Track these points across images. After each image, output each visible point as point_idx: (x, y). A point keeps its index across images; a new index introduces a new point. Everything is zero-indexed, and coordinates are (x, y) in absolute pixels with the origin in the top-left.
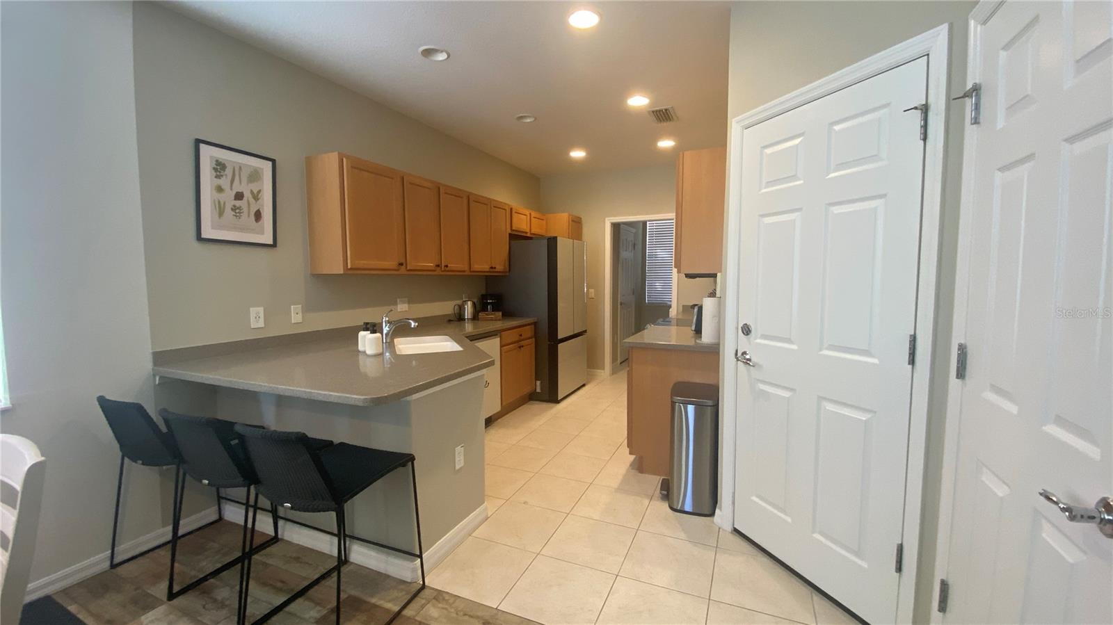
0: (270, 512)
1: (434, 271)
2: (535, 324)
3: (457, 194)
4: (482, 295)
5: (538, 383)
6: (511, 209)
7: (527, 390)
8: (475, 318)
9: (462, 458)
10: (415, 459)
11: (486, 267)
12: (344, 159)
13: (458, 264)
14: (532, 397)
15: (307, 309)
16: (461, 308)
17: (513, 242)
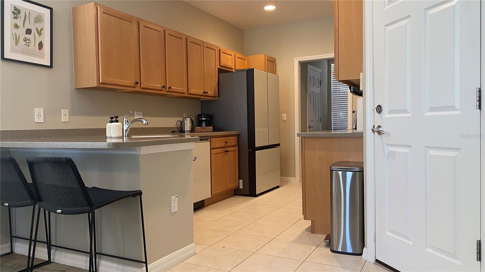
0: (47, 243)
1: (161, 90)
2: (238, 135)
3: (178, 36)
4: (198, 115)
5: (241, 181)
6: (220, 50)
8: (192, 130)
9: (176, 204)
10: (142, 194)
11: (201, 92)
12: (98, 7)
13: (178, 87)
14: (237, 192)
15: (72, 113)
16: (182, 123)
17: (221, 75)
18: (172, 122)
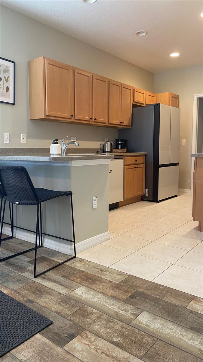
1: (89, 121)
2: (146, 156)
3: (102, 80)
4: (116, 140)
5: (147, 190)
6: (134, 89)
7: (139, 193)
8: (111, 151)
9: (96, 203)
10: (72, 194)
11: (118, 122)
12: (46, 60)
13: (102, 119)
14: (143, 198)
15: (28, 137)
16: (104, 146)
17: (134, 109)
18: (96, 145)
